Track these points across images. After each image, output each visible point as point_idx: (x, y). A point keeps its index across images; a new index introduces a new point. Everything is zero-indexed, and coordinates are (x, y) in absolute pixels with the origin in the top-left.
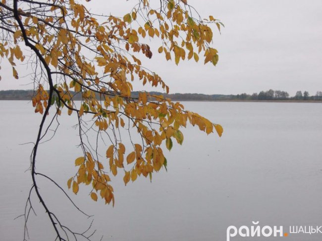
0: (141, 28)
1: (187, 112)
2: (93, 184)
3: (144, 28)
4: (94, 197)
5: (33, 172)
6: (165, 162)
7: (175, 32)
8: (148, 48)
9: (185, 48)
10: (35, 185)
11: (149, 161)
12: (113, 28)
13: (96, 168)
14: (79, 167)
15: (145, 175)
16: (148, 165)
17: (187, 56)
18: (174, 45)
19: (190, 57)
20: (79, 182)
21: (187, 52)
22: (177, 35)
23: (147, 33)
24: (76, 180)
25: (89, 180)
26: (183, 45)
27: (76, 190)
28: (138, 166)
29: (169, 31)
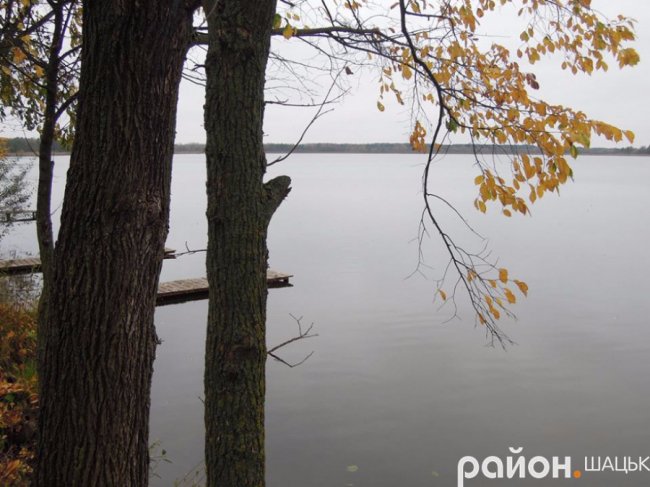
0: (539, 45)
1: (590, 121)
2: (501, 198)
3: (542, 44)
4: (507, 213)
5: (426, 194)
6: (571, 173)
7: (578, 42)
8: (534, 77)
9: (592, 57)
10: (427, 206)
11: (553, 175)
12: (495, 56)
13: (497, 183)
14: (479, 186)
15: (552, 190)
16: (552, 179)
17: (594, 65)
18: (578, 57)
19: (598, 67)
20: (485, 201)
21: (595, 61)
22: (581, 45)
23: (546, 48)
24: (480, 199)
25: (495, 196)
26: (590, 54)
27: (484, 210)
28: (542, 181)
29: (571, 42)
